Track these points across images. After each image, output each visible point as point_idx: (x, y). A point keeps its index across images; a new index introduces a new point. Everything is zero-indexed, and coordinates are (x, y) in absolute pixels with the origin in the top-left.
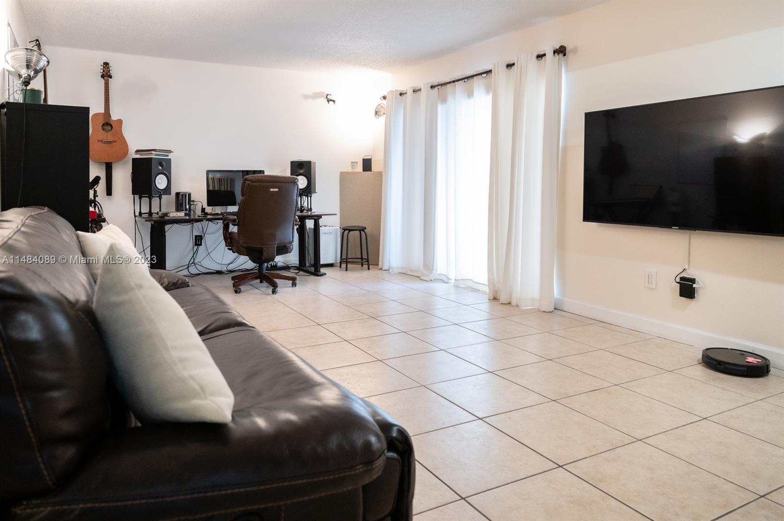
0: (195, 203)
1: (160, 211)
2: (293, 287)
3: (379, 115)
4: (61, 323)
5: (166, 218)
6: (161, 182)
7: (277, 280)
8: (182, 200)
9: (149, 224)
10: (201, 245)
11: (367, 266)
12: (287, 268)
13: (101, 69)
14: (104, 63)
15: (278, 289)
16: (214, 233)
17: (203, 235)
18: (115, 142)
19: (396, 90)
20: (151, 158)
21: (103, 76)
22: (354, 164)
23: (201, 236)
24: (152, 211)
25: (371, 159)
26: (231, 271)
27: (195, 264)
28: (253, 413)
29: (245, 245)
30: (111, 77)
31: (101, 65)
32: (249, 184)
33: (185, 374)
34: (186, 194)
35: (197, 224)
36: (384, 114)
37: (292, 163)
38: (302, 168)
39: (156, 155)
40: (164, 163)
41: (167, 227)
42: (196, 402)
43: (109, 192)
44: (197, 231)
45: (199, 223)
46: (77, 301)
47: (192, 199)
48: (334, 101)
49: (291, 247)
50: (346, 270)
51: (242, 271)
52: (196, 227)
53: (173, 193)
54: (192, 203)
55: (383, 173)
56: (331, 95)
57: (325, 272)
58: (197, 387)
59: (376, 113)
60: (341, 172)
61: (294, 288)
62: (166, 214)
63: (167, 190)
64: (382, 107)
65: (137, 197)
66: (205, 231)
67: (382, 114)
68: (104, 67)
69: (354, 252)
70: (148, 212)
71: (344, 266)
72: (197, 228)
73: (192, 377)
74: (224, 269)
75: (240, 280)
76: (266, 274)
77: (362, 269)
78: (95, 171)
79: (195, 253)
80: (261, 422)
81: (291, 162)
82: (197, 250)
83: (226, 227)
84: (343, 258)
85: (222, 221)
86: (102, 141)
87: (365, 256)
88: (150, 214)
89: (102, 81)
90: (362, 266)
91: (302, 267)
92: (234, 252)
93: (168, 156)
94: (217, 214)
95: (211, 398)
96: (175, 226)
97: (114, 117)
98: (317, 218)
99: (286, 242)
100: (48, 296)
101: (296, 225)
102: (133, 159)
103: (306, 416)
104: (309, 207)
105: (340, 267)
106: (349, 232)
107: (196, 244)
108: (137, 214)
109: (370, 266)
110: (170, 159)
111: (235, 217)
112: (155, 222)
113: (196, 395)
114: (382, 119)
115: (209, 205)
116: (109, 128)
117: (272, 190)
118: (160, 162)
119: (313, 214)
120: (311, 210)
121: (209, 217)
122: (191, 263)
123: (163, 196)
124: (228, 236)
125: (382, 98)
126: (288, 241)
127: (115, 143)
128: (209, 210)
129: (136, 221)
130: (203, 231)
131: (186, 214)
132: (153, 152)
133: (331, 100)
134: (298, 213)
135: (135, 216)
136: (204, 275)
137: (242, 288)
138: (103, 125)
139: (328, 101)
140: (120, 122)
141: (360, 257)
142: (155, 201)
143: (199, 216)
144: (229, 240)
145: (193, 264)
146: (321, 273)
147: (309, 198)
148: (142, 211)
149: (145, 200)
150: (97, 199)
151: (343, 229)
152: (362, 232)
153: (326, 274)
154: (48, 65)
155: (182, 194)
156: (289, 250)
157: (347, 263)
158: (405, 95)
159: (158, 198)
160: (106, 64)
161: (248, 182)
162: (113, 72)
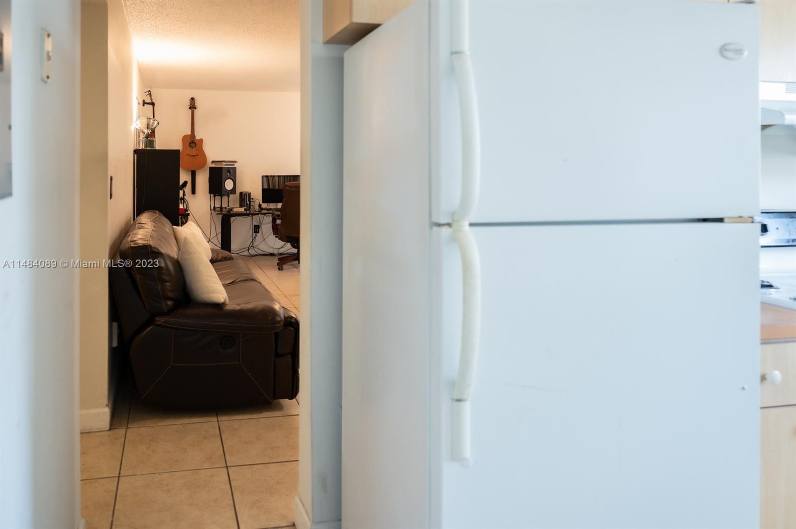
0: (254, 200)
1: (228, 206)
4: (170, 264)
5: (231, 212)
6: (229, 184)
8: (245, 198)
9: (221, 216)
10: (258, 232)
13: (189, 102)
14: (191, 98)
16: (267, 223)
18: (198, 155)
20: (222, 167)
21: (190, 108)
23: (259, 226)
24: (223, 206)
26: (281, 254)
27: (254, 247)
29: (286, 235)
30: (195, 108)
32: (287, 189)
34: (247, 194)
35: (256, 216)
39: (225, 165)
40: (231, 171)
41: (232, 219)
43: (193, 192)
44: (255, 222)
45: (257, 216)
46: (174, 258)
47: (251, 197)
53: (238, 192)
54: (251, 200)
62: (231, 210)
63: (233, 191)
65: (212, 195)
68: (191, 101)
70: (219, 207)
72: (256, 220)
74: (276, 252)
75: (282, 261)
78: (184, 177)
79: (254, 239)
82: (255, 237)
83: (274, 220)
85: (271, 215)
86: (189, 155)
88: (221, 208)
89: (190, 112)
92: (279, 239)
93: (234, 165)
94: (269, 209)
96: (239, 218)
97: (198, 137)
100: (166, 254)
102: (210, 167)
107: (255, 232)
108: (212, 208)
110: (235, 168)
111: (279, 213)
112: (224, 215)
115: (263, 202)
116: (194, 145)
118: (229, 170)
121: (264, 211)
122: (251, 246)
123: (230, 195)
124: (275, 227)
128: (264, 206)
129: (211, 213)
130: (260, 222)
131: (245, 210)
132: (223, 163)
135: (211, 210)
136: (260, 256)
137: (283, 267)
138: (190, 143)
140: (201, 140)
142: (225, 199)
143: (256, 211)
144: (276, 230)
148: (215, 206)
149: (218, 198)
150: (185, 197)
155: (244, 194)
159: (227, 197)
160: (193, 99)
161: (287, 188)
162: (197, 105)
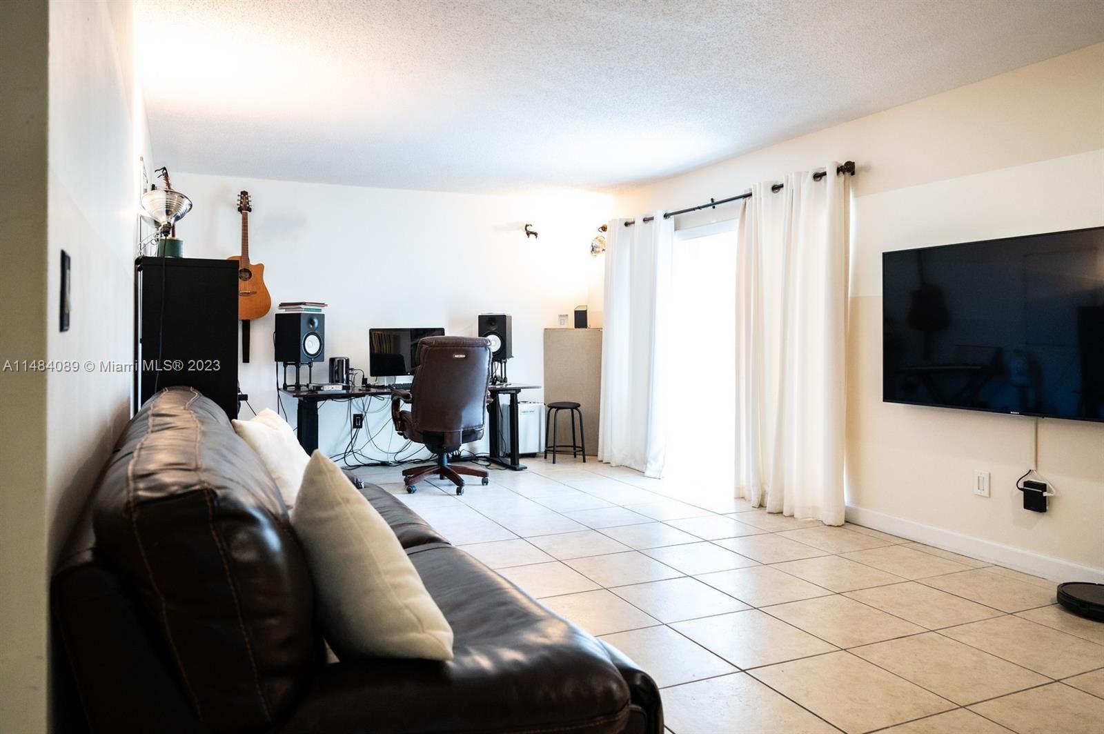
0: (355, 372)
1: (310, 382)
2: (483, 485)
3: (597, 252)
5: (319, 392)
6: (311, 345)
7: (462, 476)
8: (338, 369)
9: (296, 399)
10: (361, 427)
11: (582, 457)
12: (473, 458)
13: (238, 200)
14: (242, 193)
15: (464, 488)
16: (379, 411)
17: (364, 414)
18: (255, 293)
19: (620, 218)
20: (300, 314)
21: (240, 210)
22: (562, 317)
23: (362, 415)
24: (301, 383)
25: (586, 311)
26: (400, 463)
27: (353, 453)
28: (472, 650)
29: (422, 429)
30: (250, 210)
31: (239, 196)
32: (426, 350)
33: (400, 602)
34: (343, 361)
35: (357, 399)
36: (604, 250)
37: (481, 318)
38: (494, 324)
39: (306, 309)
40: (316, 321)
42: (414, 635)
43: (245, 358)
44: (357, 409)
45: (360, 398)
47: (350, 367)
48: (535, 234)
49: (481, 431)
50: (554, 463)
51: (414, 463)
52: (355, 404)
54: (350, 371)
55: (603, 330)
56: (530, 226)
57: (526, 466)
58: (414, 619)
59: (593, 249)
60: (546, 329)
61: (485, 487)
62: (319, 388)
63: (319, 355)
64: (600, 241)
66: (366, 410)
67: (601, 250)
68: (241, 198)
69: (565, 438)
70: (294, 384)
71: (550, 456)
72: (357, 405)
73: (407, 607)
74: (391, 459)
75: (413, 475)
76: (449, 468)
77: (575, 462)
79: (354, 438)
80: (485, 663)
81: (479, 316)
83: (396, 405)
84: (549, 446)
85: (390, 396)
87: (579, 444)
88: (298, 386)
89: (240, 216)
90: (575, 457)
91: (494, 458)
92: (405, 438)
93: (320, 310)
94: (383, 387)
95: (430, 631)
96: (329, 402)
97: (253, 261)
98: (514, 393)
99: (474, 425)
101: (487, 402)
102: (277, 315)
103: (535, 656)
104: (503, 377)
105: (545, 458)
106: (557, 410)
107: (355, 427)
108: (281, 386)
109: (586, 457)
110: (323, 315)
111: (408, 392)
112: (304, 396)
113: (412, 627)
114: (601, 256)
115: (372, 374)
116: (247, 275)
117: (456, 356)
118: (311, 320)
119: (508, 386)
120: (505, 380)
121: (373, 390)
122: (348, 450)
124: (398, 417)
125: (601, 230)
126: (477, 424)
127: (253, 295)
128: (371, 381)
129: (279, 395)
130: (364, 409)
131: (344, 388)
132: (302, 306)
133: (532, 233)
134: (490, 386)
135: (278, 389)
136: (364, 467)
137: (417, 485)
138: (240, 271)
139: (528, 234)
140: (260, 267)
141: (572, 444)
142: (304, 369)
143: (360, 390)
144: (399, 422)
145: (351, 453)
146: (520, 466)
147: (503, 364)
148: (287, 382)
149: (291, 369)
151: (549, 407)
152: (574, 410)
153: (526, 468)
154: (190, 209)
155: (338, 360)
156: (479, 436)
157: (554, 452)
158: (632, 225)
159: (307, 366)
160: (244, 194)
161: (425, 346)
162: (253, 203)
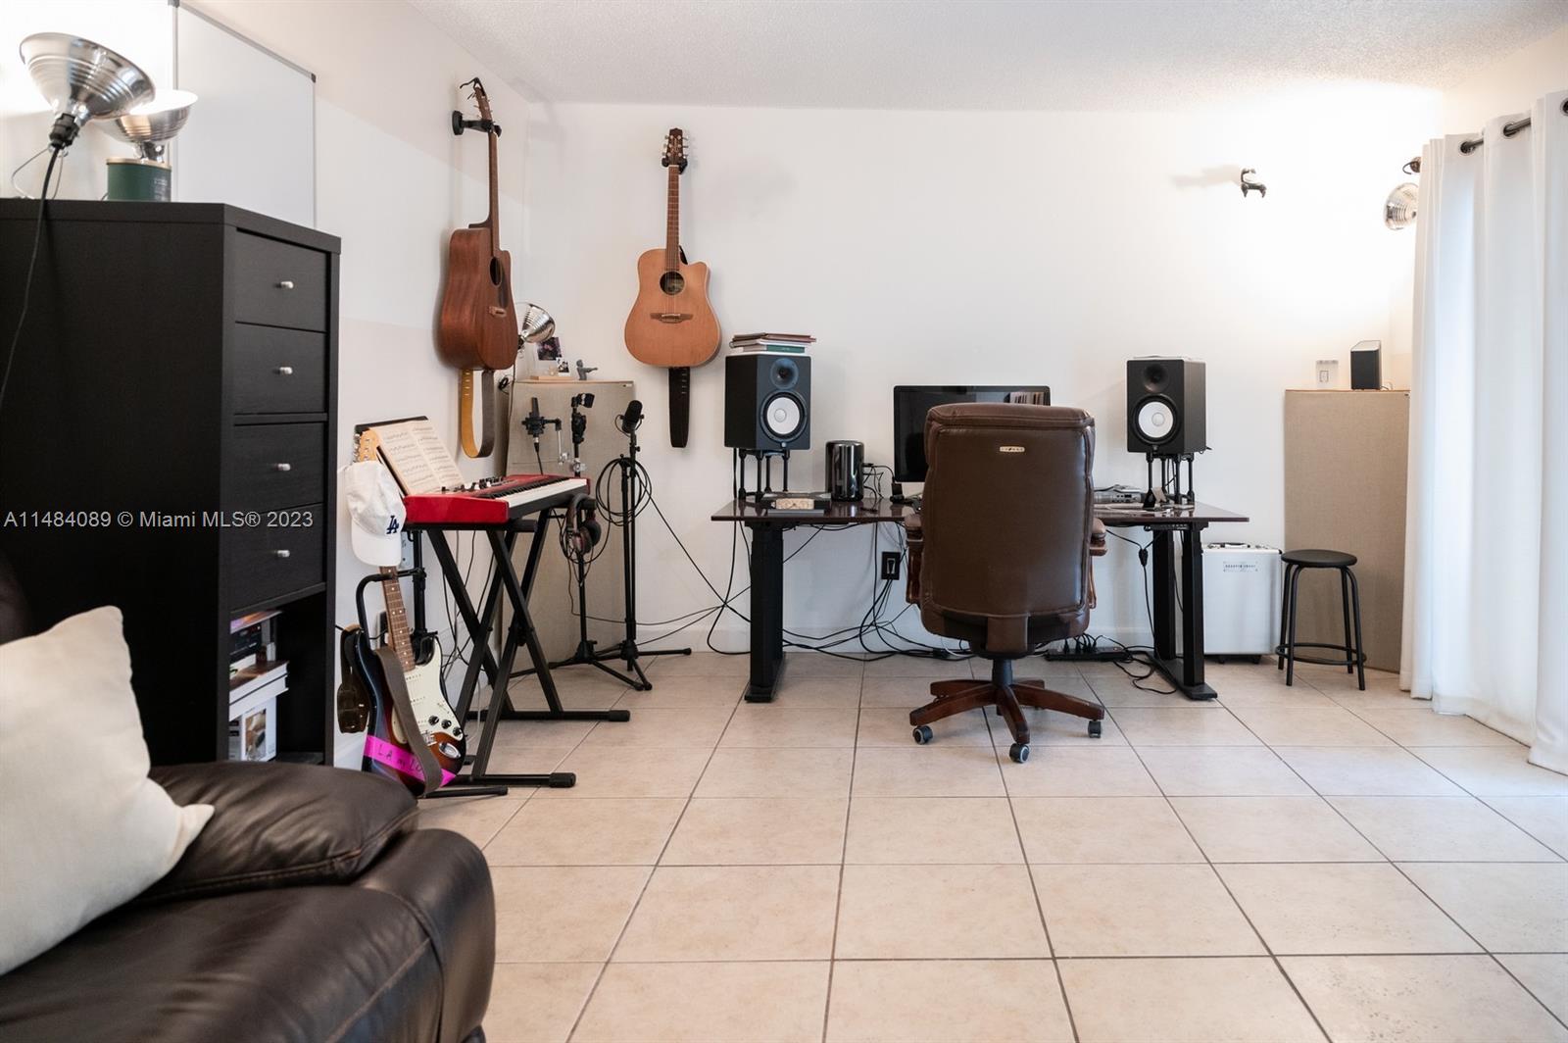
0: (873, 470)
1: (785, 488)
3: (1398, 220)
6: (781, 415)
8: (842, 463)
10: (896, 577)
11: (1356, 675)
13: (663, 145)
14: (672, 132)
15: (1035, 745)
17: (902, 552)
18: (690, 317)
19: (1447, 136)
20: (757, 356)
21: (666, 163)
22: (1325, 366)
23: (898, 554)
25: (1377, 353)
27: (877, 628)
30: (685, 163)
31: (665, 138)
34: (849, 449)
37: (1132, 366)
38: (1159, 380)
39: (769, 348)
40: (793, 370)
41: (783, 535)
43: (680, 438)
44: (887, 540)
47: (865, 461)
48: (1262, 189)
50: (1288, 682)
52: (884, 532)
56: (1253, 172)
57: (1216, 689)
59: (1390, 214)
60: (1287, 391)
63: (800, 437)
64: (1408, 195)
65: (735, 451)
67: (1409, 214)
68: (669, 141)
71: (1283, 666)
72: (888, 534)
82: (886, 590)
84: (1284, 639)
86: (658, 316)
88: (758, 496)
89: (665, 175)
90: (1350, 670)
93: (802, 350)
98: (1192, 528)
102: (728, 359)
105: (1274, 669)
106: (1308, 568)
107: (885, 576)
109: (1368, 677)
110: (809, 358)
114: (1410, 229)
115: (898, 476)
116: (679, 283)
122: (867, 623)
125: (1408, 169)
127: (687, 321)
130: (901, 544)
132: (760, 341)
133: (1254, 187)
135: (730, 500)
136: (902, 656)
138: (666, 277)
139: (1244, 189)
140: (702, 268)
145: (872, 628)
146: (1206, 689)
148: (745, 487)
150: (638, 457)
151: (1289, 559)
153: (1215, 696)
155: (840, 448)
158: (1479, 148)
159: (778, 458)
162: (690, 151)
